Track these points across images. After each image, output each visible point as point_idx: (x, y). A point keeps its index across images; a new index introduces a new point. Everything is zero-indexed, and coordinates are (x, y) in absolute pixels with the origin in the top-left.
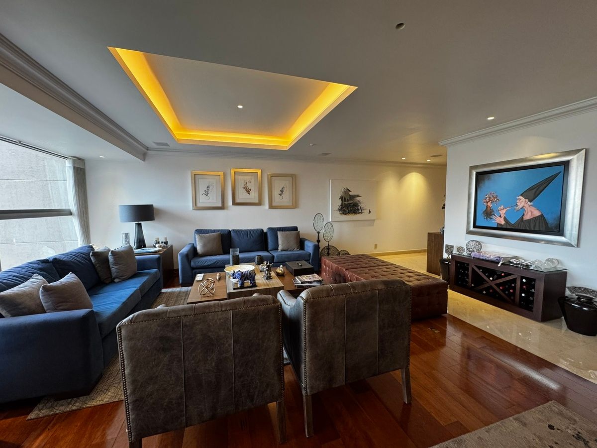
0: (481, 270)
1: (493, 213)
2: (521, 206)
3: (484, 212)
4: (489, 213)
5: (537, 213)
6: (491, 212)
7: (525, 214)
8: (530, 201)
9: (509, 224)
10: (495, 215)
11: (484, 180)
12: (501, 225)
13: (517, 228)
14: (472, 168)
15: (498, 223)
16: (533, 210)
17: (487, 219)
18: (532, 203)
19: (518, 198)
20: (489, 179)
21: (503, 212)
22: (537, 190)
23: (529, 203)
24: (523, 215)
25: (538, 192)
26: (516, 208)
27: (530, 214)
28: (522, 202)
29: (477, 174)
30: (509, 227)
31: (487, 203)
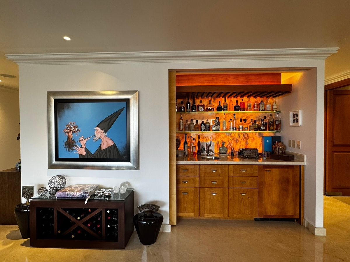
0: (68, 212)
1: (74, 144)
2: (98, 137)
3: (66, 143)
4: (70, 144)
5: (111, 143)
6: (73, 143)
7: (102, 144)
8: (105, 132)
9: (89, 154)
10: (77, 146)
11: (63, 109)
12: (82, 155)
13: (96, 158)
14: (50, 94)
15: (80, 154)
16: (108, 140)
17: (69, 150)
18: (106, 134)
19: (96, 129)
20: (68, 108)
21: (83, 143)
22: (109, 122)
23: (104, 133)
24: (101, 145)
25: (110, 124)
26: (94, 138)
27: (105, 143)
28: (99, 133)
29: (56, 101)
30: (89, 157)
31: (68, 133)
